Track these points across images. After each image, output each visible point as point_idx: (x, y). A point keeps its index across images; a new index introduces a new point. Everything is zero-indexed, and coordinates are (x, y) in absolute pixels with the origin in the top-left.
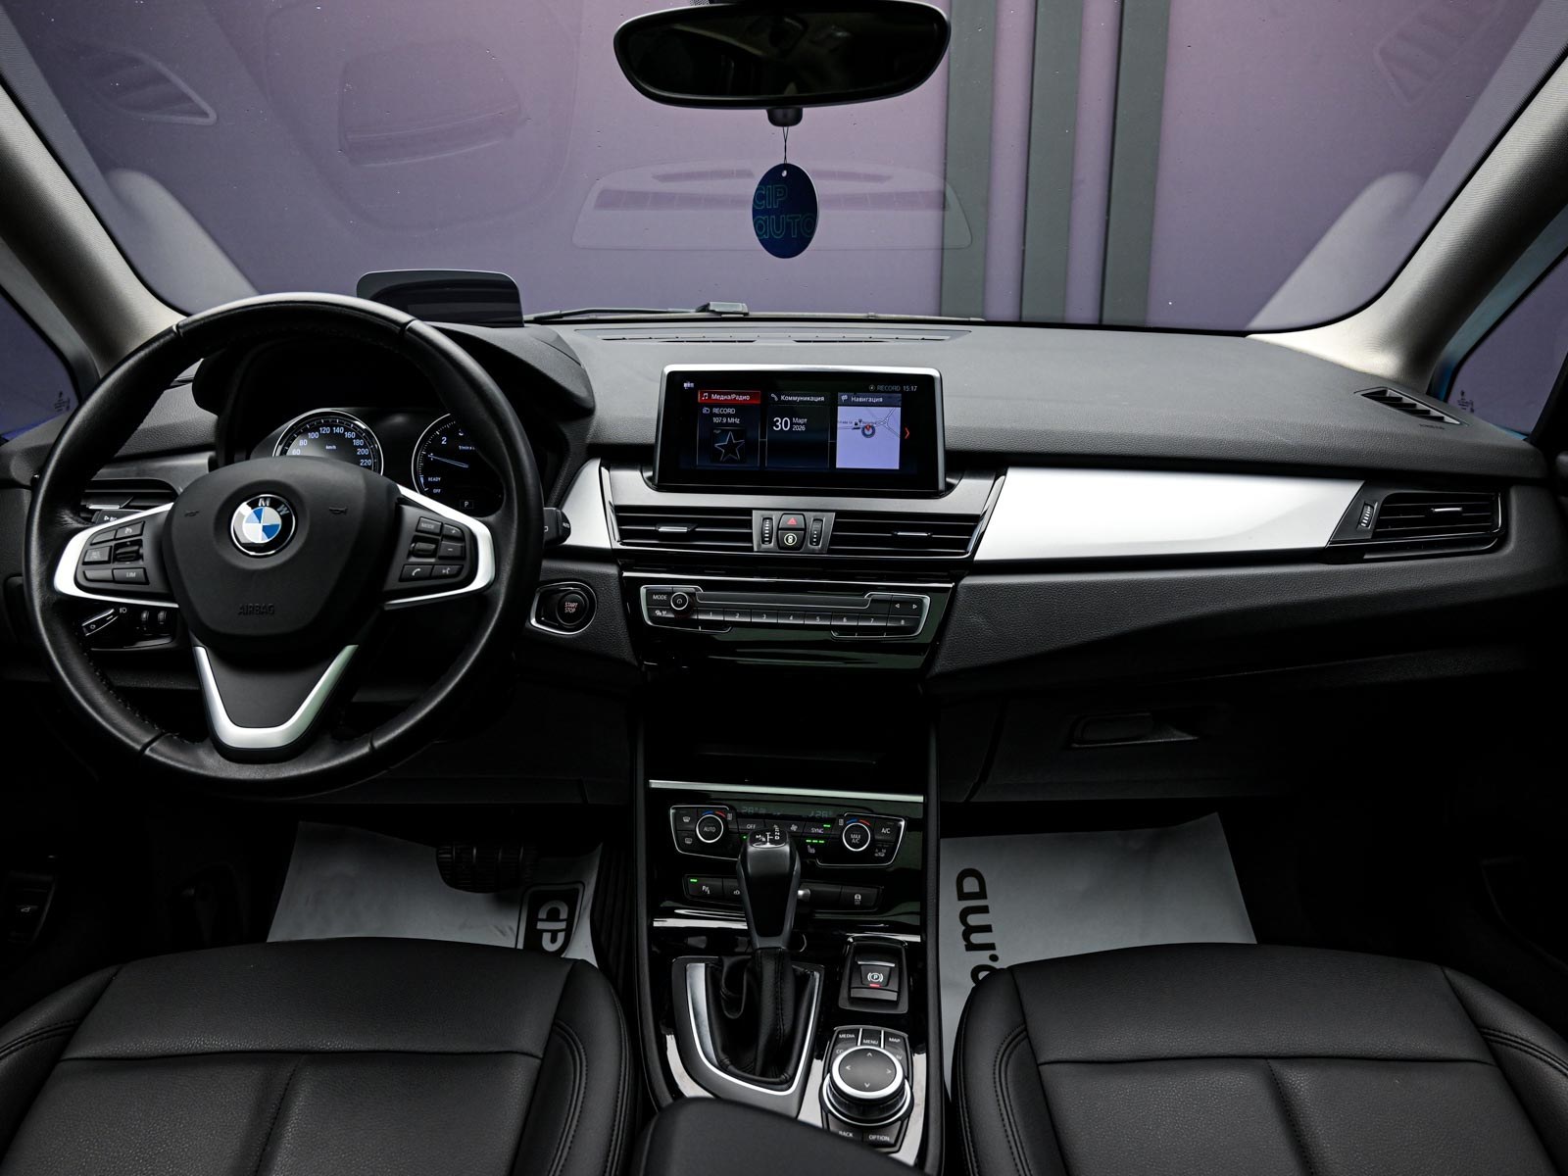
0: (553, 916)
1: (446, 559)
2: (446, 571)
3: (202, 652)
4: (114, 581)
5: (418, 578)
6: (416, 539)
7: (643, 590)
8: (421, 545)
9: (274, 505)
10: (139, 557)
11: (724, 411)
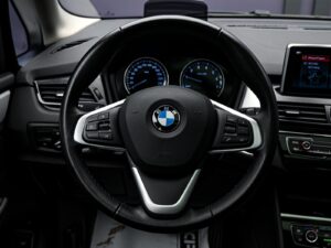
0: (189, 238)
1: (240, 135)
2: (242, 140)
3: (135, 170)
4: (99, 138)
5: (229, 142)
6: (227, 125)
7: (287, 139)
8: (228, 128)
9: (171, 110)
10: (108, 128)
11: (313, 64)
